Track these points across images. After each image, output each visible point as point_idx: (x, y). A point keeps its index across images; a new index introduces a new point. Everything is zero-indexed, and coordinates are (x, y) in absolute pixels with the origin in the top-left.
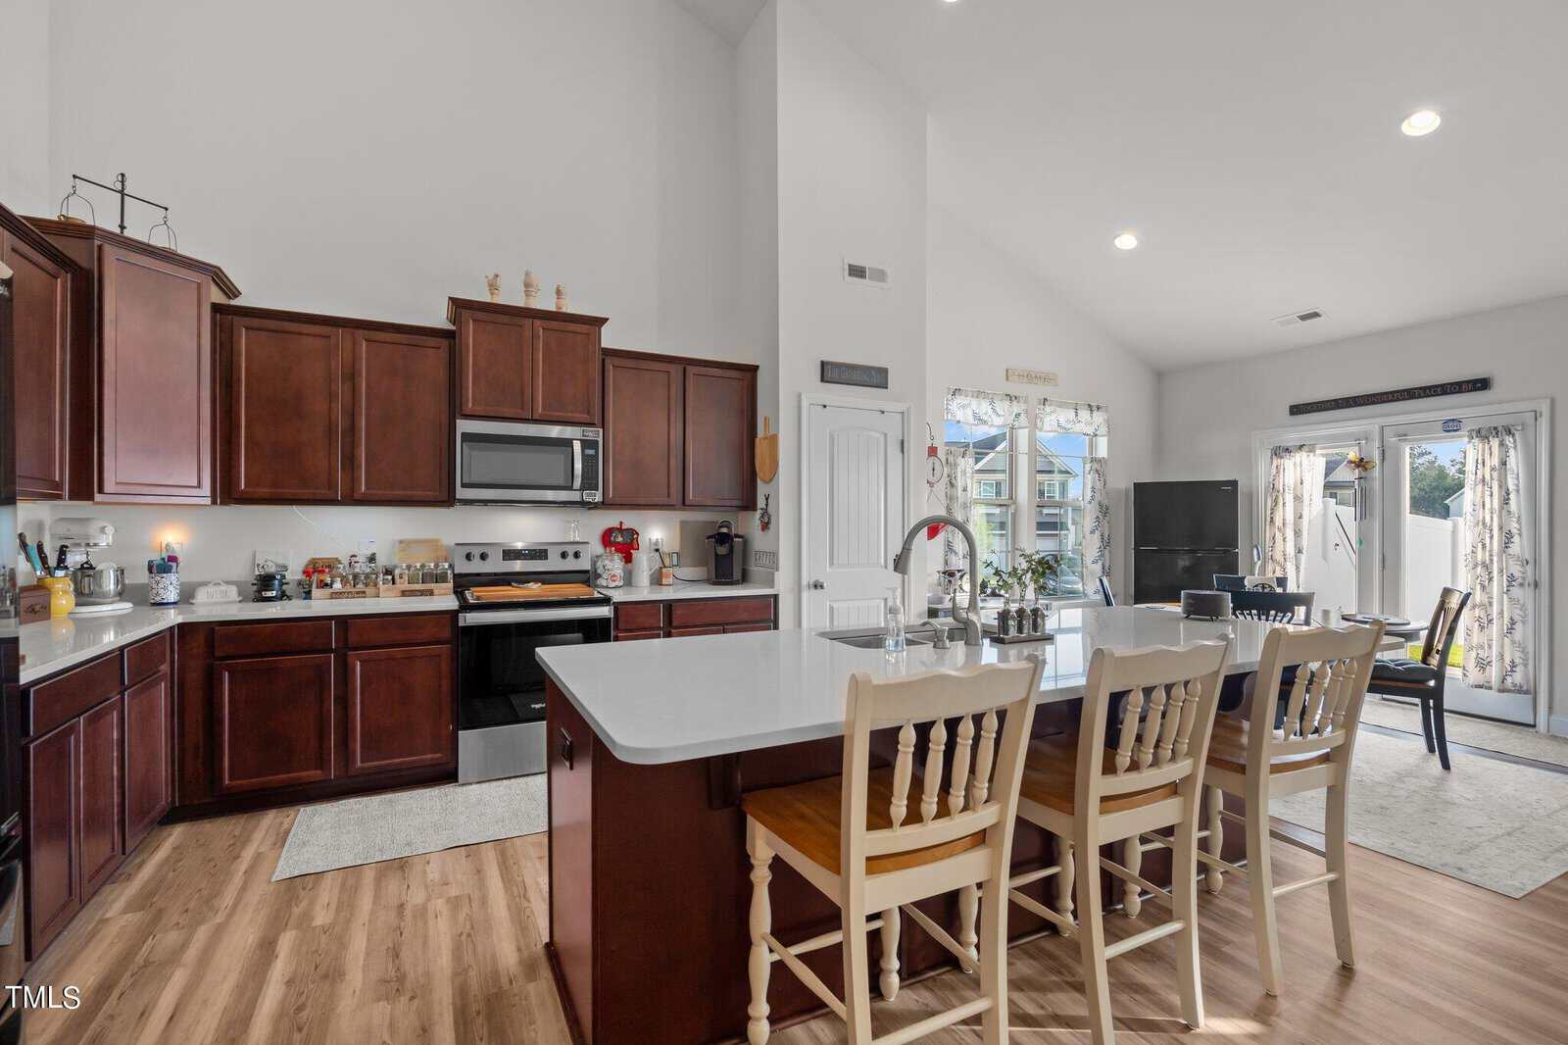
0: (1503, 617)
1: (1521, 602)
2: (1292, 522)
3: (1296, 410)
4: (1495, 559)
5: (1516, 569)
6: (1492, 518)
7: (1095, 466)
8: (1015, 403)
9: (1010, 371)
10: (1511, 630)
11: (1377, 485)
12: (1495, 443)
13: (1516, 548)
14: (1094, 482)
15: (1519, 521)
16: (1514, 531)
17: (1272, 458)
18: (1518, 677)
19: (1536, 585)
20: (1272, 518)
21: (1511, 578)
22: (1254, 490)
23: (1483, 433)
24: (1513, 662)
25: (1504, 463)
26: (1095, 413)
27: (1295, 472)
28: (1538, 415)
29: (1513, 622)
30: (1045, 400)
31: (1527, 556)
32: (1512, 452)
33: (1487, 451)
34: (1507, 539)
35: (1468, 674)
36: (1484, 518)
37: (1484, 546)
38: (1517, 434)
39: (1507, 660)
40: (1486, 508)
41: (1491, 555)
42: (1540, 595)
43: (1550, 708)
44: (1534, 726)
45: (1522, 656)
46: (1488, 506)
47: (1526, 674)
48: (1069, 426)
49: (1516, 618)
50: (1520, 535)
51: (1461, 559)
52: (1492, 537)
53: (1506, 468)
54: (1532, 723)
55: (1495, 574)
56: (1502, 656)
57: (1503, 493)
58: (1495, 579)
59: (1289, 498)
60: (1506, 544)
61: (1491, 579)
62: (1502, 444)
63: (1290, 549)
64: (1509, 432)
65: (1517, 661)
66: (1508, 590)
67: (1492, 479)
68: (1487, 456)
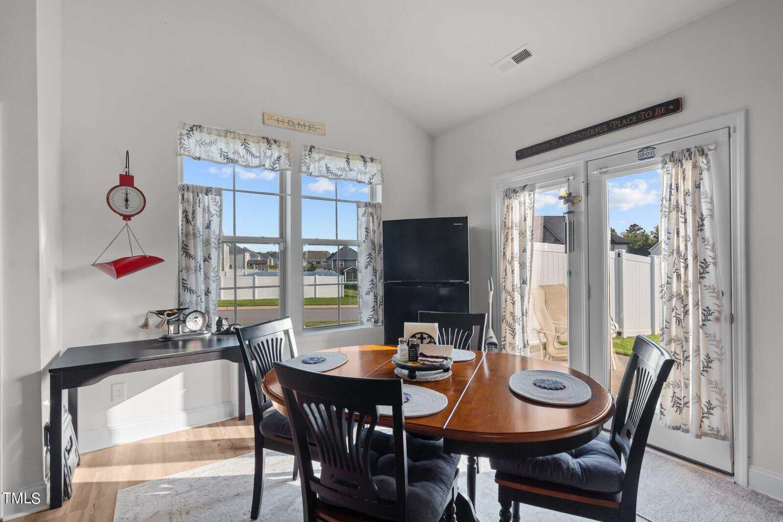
0: (699, 354)
1: (718, 338)
2: (518, 256)
3: (522, 154)
4: (690, 290)
5: (711, 302)
6: (686, 246)
7: (370, 210)
8: (274, 146)
9: (266, 117)
10: (707, 368)
11: (583, 219)
12: (688, 165)
13: (711, 279)
14: (368, 222)
15: (713, 249)
16: (709, 260)
17: (504, 199)
18: (715, 421)
19: (732, 319)
20: (504, 252)
21: (707, 312)
22: (493, 229)
23: (676, 156)
24: (709, 403)
25: (698, 186)
26: (369, 164)
27: (520, 210)
28: (732, 130)
29: (709, 360)
30: (312, 147)
31: (724, 287)
32: (705, 174)
33: (680, 176)
34: (702, 270)
35: (665, 412)
36: (678, 246)
37: (679, 276)
38: (710, 153)
39: (704, 400)
40: (680, 237)
41: (686, 287)
42: (737, 328)
43: (749, 457)
44: (732, 475)
45: (720, 399)
46: (682, 233)
47: (723, 418)
48: (339, 173)
49: (713, 356)
50: (715, 264)
51: (657, 289)
52: (686, 267)
53: (700, 191)
54: (730, 471)
55: (691, 307)
56: (698, 398)
57: (698, 219)
58: (691, 312)
59: (516, 233)
60: (701, 274)
61: (686, 313)
62: (695, 166)
63: (517, 281)
64: (702, 153)
65: (714, 403)
66: (704, 325)
67: (686, 204)
68: (680, 182)
